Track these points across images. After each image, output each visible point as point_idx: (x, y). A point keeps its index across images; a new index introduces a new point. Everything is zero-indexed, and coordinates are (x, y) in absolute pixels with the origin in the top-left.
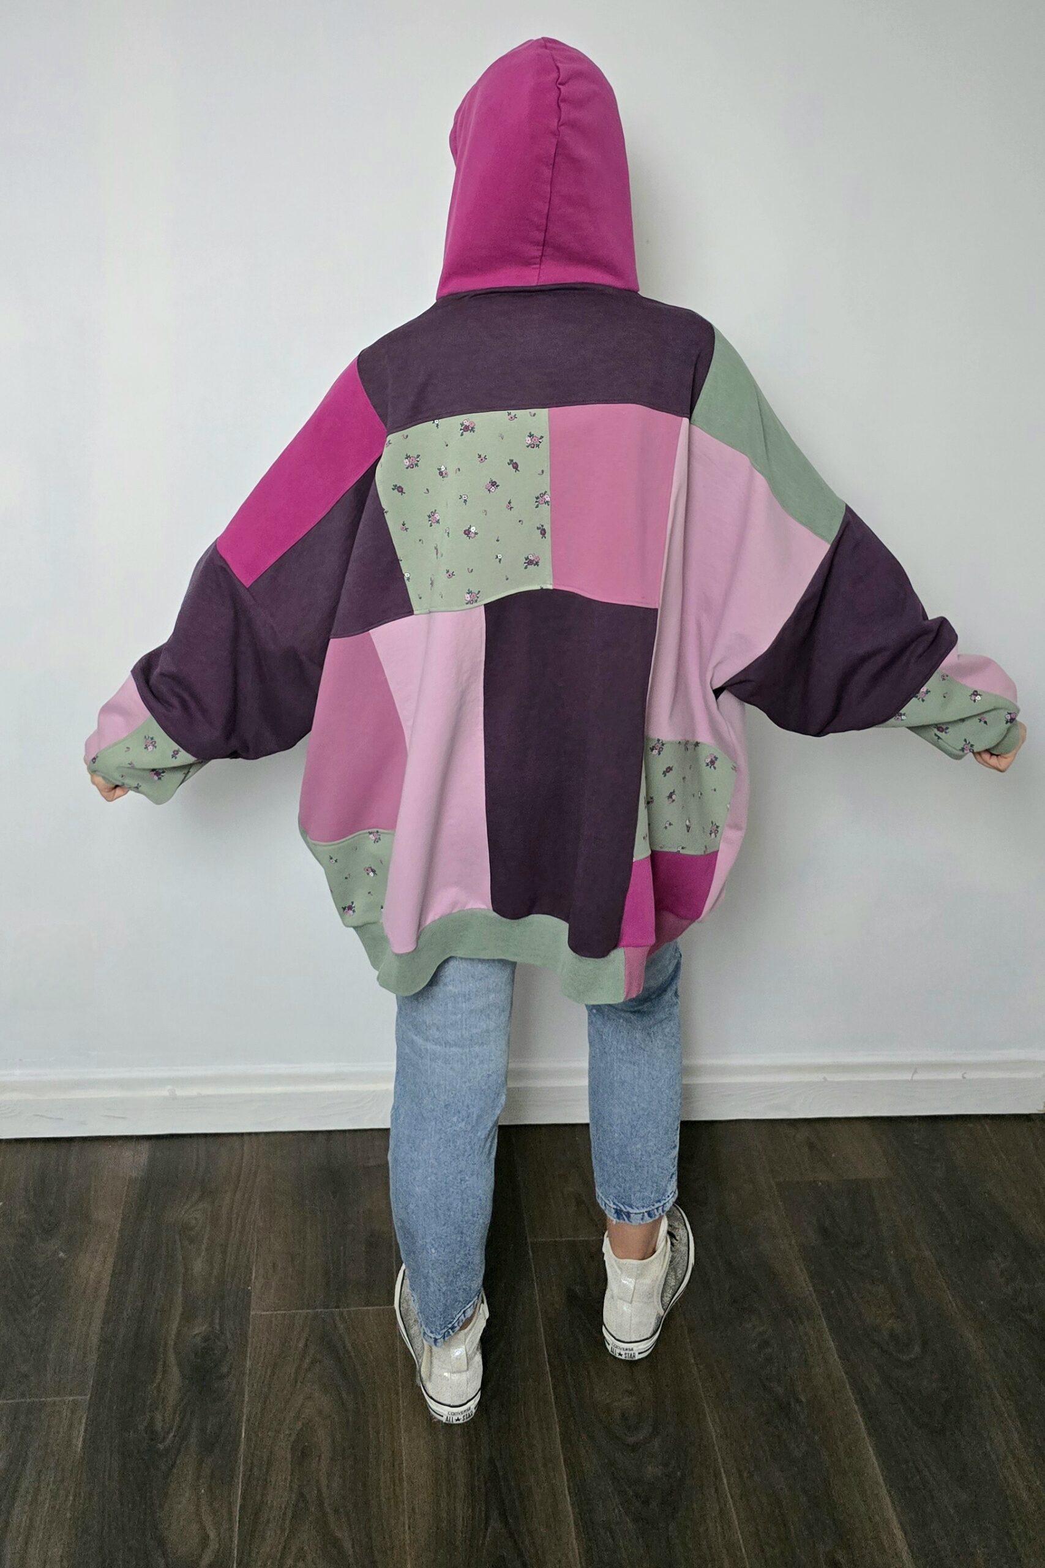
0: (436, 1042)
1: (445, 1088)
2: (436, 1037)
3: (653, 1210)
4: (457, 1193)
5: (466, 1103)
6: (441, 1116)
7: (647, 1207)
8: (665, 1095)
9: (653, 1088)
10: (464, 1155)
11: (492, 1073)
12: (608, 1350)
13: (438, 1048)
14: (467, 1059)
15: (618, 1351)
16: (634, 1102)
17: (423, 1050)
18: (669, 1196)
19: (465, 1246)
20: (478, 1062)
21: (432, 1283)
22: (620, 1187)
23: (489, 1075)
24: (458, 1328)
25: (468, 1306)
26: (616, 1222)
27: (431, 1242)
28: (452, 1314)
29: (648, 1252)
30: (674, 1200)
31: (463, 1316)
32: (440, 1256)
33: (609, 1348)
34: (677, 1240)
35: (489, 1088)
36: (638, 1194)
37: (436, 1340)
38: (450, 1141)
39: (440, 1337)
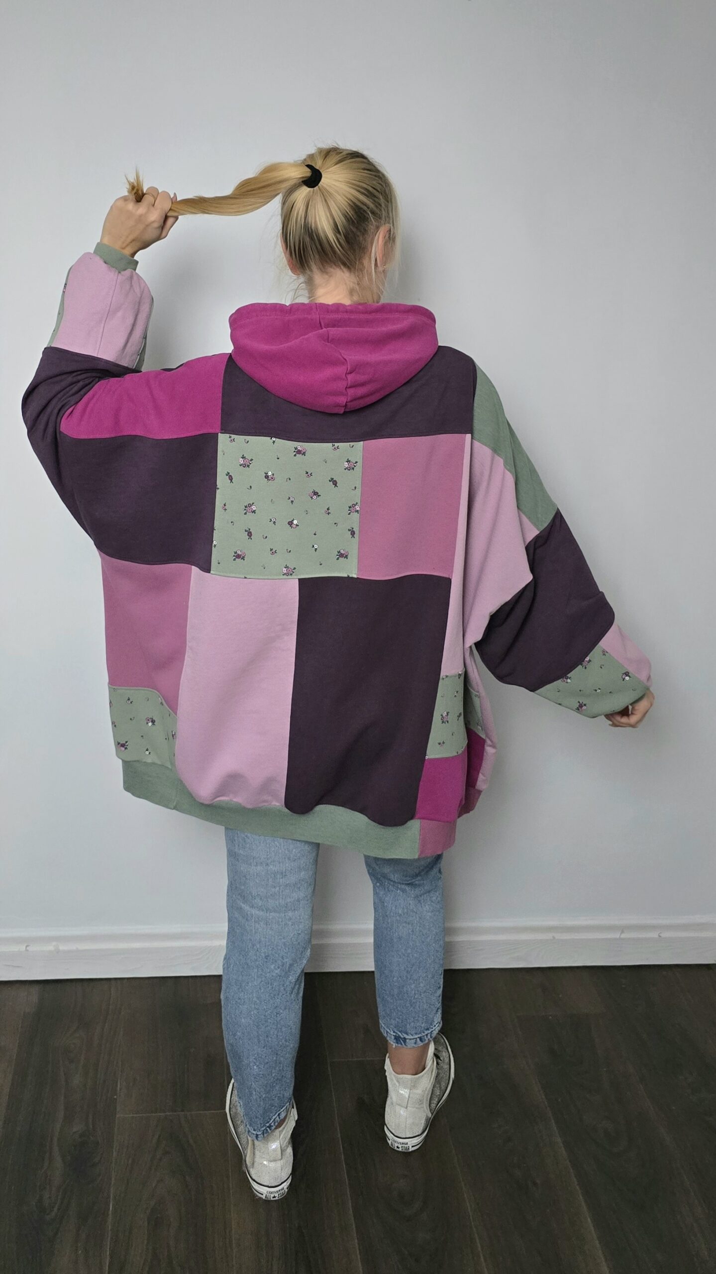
0: (260, 908)
1: (265, 944)
2: (260, 904)
3: (423, 1036)
4: (273, 1024)
5: (281, 955)
6: (261, 965)
7: (419, 1034)
8: (432, 948)
9: (424, 942)
10: (278, 994)
11: (301, 932)
12: (388, 1144)
13: (261, 913)
14: (282, 921)
15: (396, 1145)
16: (409, 954)
17: (249, 915)
18: (435, 1026)
19: (280, 1063)
20: (290, 923)
21: (254, 1093)
22: (399, 1018)
23: (299, 934)
24: (274, 1127)
25: (282, 1110)
26: (396, 1046)
27: (253, 1061)
28: (269, 1116)
29: (419, 1068)
30: (439, 1028)
31: (278, 1118)
32: (260, 1071)
33: (390, 1142)
34: (441, 1060)
35: (299, 943)
36: (412, 1024)
37: (257, 1136)
38: (269, 983)
39: (260, 1133)
